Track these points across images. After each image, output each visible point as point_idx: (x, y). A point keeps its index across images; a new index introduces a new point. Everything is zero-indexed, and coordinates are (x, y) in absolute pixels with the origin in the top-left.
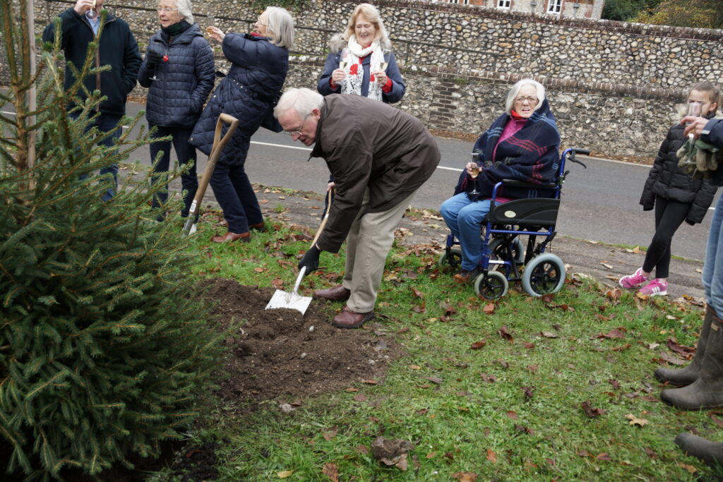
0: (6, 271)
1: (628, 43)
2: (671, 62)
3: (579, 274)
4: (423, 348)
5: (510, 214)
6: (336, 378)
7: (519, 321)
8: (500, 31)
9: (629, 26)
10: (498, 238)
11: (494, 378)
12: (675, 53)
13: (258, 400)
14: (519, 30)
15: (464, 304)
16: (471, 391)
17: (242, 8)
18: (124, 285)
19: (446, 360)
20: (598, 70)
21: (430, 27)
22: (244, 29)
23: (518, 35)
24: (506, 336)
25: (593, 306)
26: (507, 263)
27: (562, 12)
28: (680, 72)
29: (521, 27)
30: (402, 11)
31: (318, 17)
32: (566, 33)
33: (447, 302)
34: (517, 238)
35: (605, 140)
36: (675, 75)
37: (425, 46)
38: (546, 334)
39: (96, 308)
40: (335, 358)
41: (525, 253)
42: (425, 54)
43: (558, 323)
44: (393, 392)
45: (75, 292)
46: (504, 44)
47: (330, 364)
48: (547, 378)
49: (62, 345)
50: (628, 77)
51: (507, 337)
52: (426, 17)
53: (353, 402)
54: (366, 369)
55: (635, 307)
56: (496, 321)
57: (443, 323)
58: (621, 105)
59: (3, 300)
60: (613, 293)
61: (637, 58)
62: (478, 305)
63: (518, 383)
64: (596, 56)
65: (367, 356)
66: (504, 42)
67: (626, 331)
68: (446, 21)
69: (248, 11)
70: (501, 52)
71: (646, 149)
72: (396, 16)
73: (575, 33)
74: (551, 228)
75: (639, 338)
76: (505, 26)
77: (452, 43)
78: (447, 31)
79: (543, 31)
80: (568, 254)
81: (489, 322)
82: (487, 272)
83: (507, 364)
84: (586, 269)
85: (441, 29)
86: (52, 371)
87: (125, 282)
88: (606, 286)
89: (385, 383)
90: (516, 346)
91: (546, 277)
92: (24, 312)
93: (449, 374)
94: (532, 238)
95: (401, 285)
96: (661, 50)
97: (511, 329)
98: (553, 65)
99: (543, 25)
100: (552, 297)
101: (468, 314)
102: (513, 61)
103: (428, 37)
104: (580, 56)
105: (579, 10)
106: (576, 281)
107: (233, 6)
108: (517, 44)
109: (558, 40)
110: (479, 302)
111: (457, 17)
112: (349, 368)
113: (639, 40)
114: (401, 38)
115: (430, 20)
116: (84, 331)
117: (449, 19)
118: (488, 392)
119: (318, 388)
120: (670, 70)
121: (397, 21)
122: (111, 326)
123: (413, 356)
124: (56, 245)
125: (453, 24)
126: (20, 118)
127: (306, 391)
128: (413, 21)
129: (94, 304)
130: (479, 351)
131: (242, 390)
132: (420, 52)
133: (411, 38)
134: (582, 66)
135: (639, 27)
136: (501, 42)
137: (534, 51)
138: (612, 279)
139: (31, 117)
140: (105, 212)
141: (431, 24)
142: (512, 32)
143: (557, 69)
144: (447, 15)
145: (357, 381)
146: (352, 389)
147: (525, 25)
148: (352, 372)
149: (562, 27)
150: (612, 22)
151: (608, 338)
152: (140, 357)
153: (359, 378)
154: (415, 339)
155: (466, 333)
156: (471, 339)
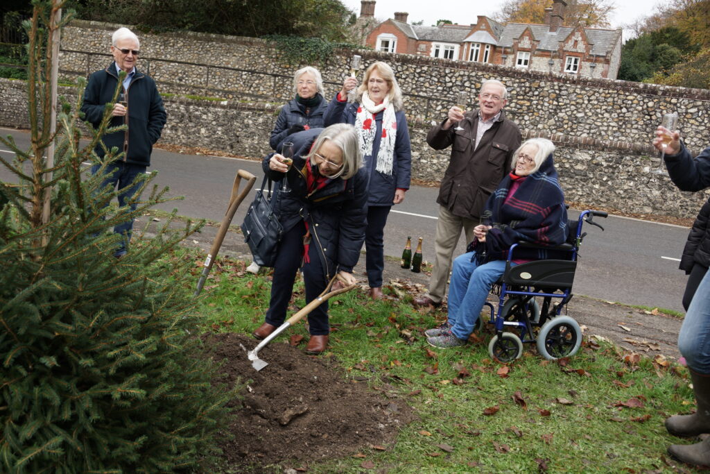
0: (9, 329)
1: (644, 103)
2: (688, 122)
3: (596, 336)
4: (434, 413)
5: (526, 276)
6: (344, 442)
7: (534, 386)
8: (518, 89)
9: (645, 87)
10: (514, 298)
11: (507, 448)
12: (691, 113)
13: (263, 464)
14: (536, 88)
15: (477, 366)
16: (482, 462)
17: (269, 63)
18: (127, 348)
19: (457, 426)
20: (615, 129)
21: (450, 84)
22: (270, 82)
23: (536, 93)
24: (519, 402)
25: (610, 372)
26: (522, 324)
27: (579, 71)
28: (697, 132)
29: (539, 86)
30: (423, 68)
31: (341, 73)
32: (583, 92)
33: (460, 364)
34: (532, 299)
35: (622, 198)
36: (691, 135)
37: (445, 103)
38: (561, 401)
39: (97, 371)
40: (343, 421)
41: (540, 313)
42: (445, 110)
43: (574, 389)
44: (402, 459)
45: (78, 352)
46: (522, 102)
47: (338, 427)
48: (562, 449)
49: (61, 407)
50: (645, 136)
51: (521, 402)
52: (446, 75)
53: (360, 469)
54: (376, 434)
55: (654, 374)
56: (510, 384)
57: (456, 386)
58: (638, 163)
59: (3, 360)
60: (632, 358)
61: (654, 117)
62: (492, 367)
63: (532, 454)
64: (613, 115)
65: (376, 420)
66: (522, 100)
67: (645, 400)
68: (466, 78)
69: (275, 65)
70: (519, 109)
71: (663, 207)
72: (418, 73)
73: (591, 92)
74: (567, 291)
75: (660, 408)
76: (523, 85)
77: (471, 100)
78: (467, 88)
79: (560, 90)
80: (584, 315)
81: (503, 386)
82: (501, 334)
83: (520, 432)
84: (603, 331)
85: (461, 86)
86: (49, 434)
87: (128, 345)
88: (624, 350)
89: (394, 450)
90: (530, 413)
91: (561, 340)
92: (24, 372)
93: (460, 442)
94: (548, 300)
95: (415, 343)
96: (677, 110)
97: (525, 395)
98: (570, 123)
99: (561, 84)
100: (568, 361)
101: (482, 377)
102: (531, 118)
103: (448, 93)
104: (597, 114)
105: (595, 70)
106: (593, 344)
107: (260, 61)
108: (535, 102)
109: (575, 99)
110: (493, 364)
111: (476, 75)
112: (357, 432)
113: (656, 100)
114: (421, 94)
115: (451, 78)
116: (84, 393)
117: (469, 76)
118: (500, 463)
119: (325, 453)
120: (686, 130)
121: (418, 78)
122: (112, 390)
123: (424, 421)
124: (61, 304)
125: (473, 82)
126: (37, 175)
127: (313, 455)
128: (433, 78)
129: (96, 366)
130: (492, 417)
131: (247, 452)
132: (440, 107)
133: (431, 94)
134: (599, 124)
135: (655, 87)
136: (519, 100)
137: (552, 109)
138: (630, 343)
139: (48, 174)
140: (114, 271)
141: (451, 82)
142: (530, 91)
143: (574, 126)
144: (466, 73)
145: (366, 447)
146: (360, 455)
147: (542, 84)
148: (361, 437)
149: (579, 87)
150: (628, 82)
151: (627, 407)
152: (141, 421)
153: (368, 443)
154: (426, 402)
155: (478, 397)
156: (484, 404)
